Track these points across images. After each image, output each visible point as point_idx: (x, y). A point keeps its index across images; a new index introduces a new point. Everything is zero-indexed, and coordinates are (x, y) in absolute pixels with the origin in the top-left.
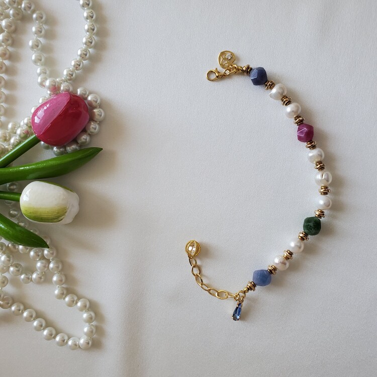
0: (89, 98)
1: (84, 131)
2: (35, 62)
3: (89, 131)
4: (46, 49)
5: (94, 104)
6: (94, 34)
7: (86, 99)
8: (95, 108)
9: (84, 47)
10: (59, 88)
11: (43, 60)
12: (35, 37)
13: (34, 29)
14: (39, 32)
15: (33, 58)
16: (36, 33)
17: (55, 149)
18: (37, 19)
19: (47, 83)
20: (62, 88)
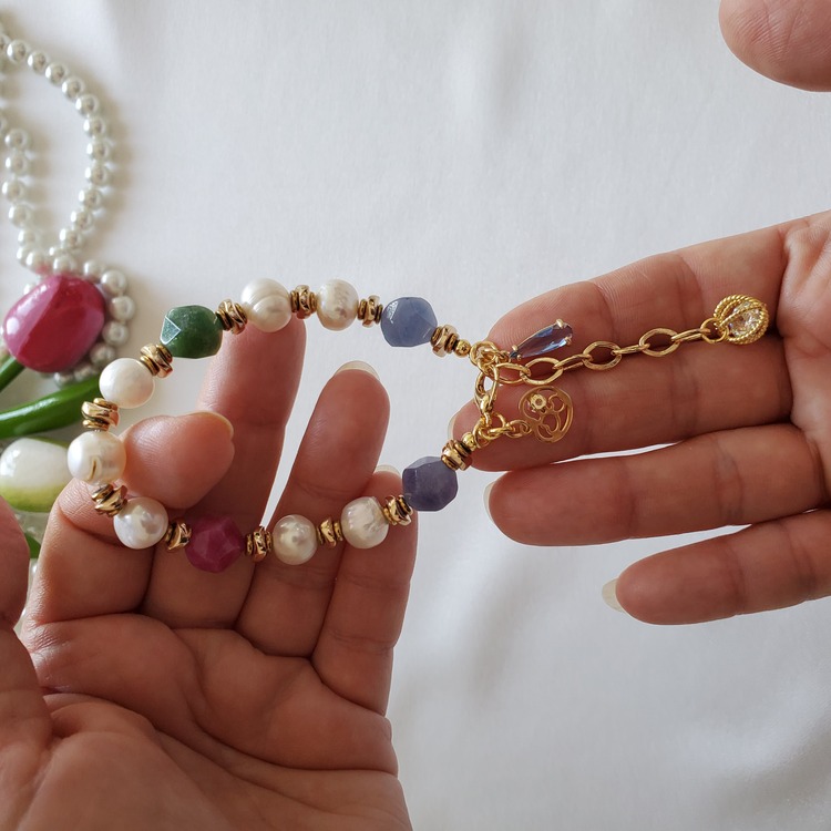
0: (105, 279)
1: (100, 340)
2: (16, 222)
3: (108, 341)
4: (35, 195)
5: (114, 289)
6: (106, 160)
7: (98, 281)
8: (115, 295)
9: (90, 186)
10: (50, 266)
11: (29, 216)
12: (13, 177)
13: (8, 163)
14: (17, 167)
15: (11, 214)
16: (13, 169)
17: (57, 377)
18: (12, 144)
19: (29, 261)
20: (55, 266)
